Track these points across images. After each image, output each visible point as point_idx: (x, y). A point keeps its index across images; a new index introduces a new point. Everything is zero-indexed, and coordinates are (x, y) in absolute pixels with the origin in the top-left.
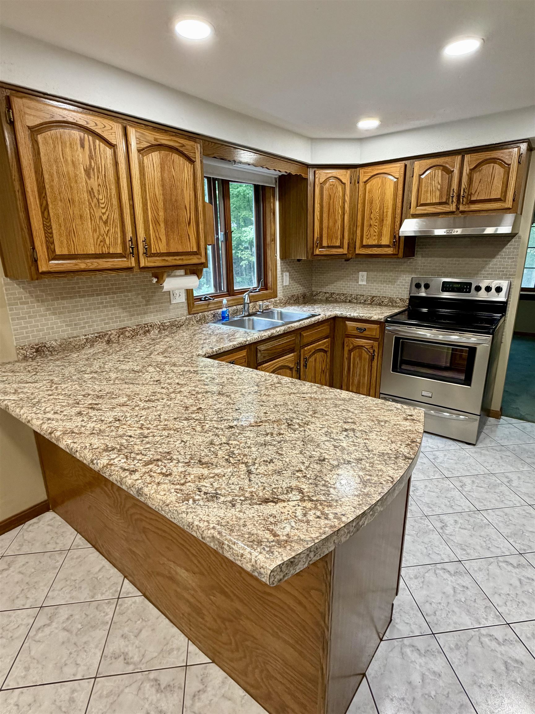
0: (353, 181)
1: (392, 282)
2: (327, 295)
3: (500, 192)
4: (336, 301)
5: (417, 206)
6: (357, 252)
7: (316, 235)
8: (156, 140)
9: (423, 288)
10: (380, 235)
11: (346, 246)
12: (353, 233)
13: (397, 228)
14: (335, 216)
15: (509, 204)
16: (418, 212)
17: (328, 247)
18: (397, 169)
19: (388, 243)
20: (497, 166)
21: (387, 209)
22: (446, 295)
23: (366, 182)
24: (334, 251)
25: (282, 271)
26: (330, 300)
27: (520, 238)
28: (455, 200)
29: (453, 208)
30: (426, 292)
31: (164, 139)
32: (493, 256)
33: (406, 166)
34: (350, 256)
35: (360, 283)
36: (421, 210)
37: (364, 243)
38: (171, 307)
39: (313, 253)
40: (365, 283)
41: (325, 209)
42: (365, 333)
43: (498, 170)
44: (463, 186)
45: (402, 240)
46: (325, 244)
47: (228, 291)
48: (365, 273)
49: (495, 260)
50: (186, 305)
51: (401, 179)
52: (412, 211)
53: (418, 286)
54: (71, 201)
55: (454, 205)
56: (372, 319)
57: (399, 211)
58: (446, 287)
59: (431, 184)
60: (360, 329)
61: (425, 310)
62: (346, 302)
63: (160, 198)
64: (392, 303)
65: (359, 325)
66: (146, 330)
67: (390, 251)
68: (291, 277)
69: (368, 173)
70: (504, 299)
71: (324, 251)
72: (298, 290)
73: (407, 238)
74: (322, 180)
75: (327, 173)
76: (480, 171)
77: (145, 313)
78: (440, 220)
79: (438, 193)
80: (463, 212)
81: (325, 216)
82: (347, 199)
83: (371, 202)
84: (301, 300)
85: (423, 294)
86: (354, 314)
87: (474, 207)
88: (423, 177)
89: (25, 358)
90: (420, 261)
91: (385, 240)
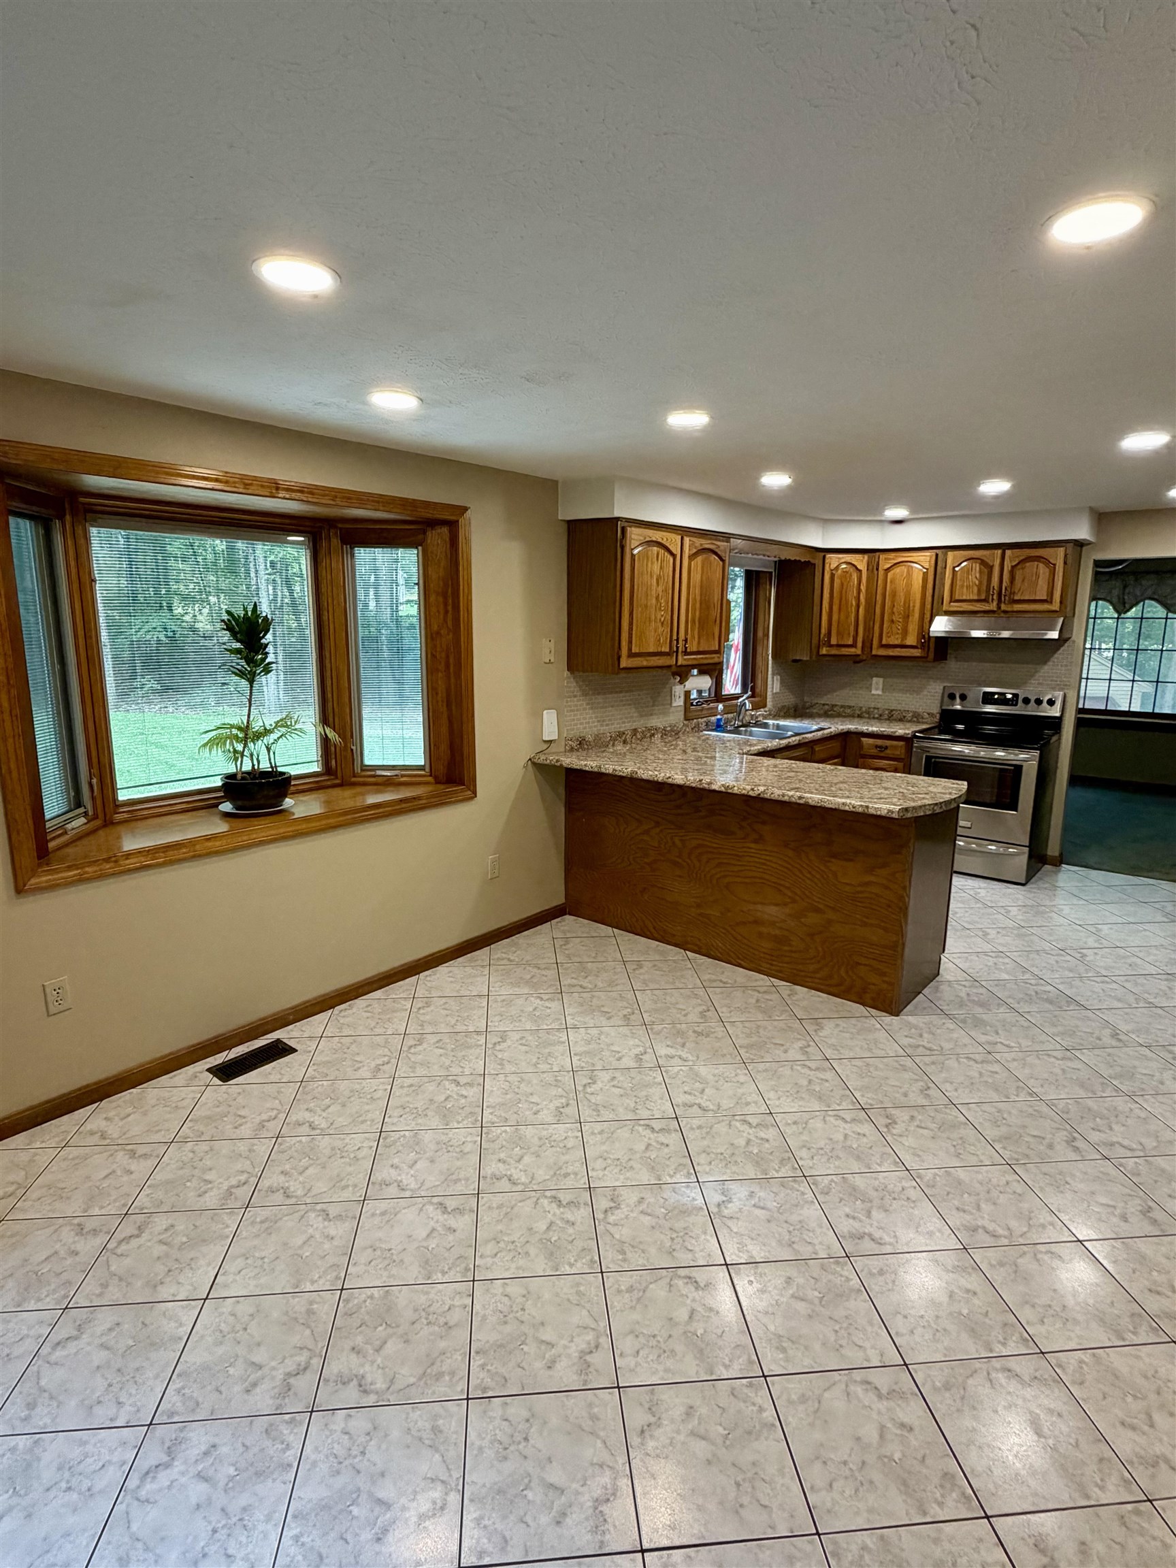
0: (870, 567)
1: (918, 691)
2: (826, 707)
3: (1045, 594)
4: (839, 715)
5: (951, 602)
6: (874, 652)
7: (823, 631)
8: (701, 545)
9: (958, 700)
10: (905, 632)
11: (860, 644)
12: (869, 630)
13: (926, 626)
14: (847, 607)
15: (1056, 606)
16: (952, 609)
17: (839, 646)
18: (926, 559)
19: (914, 644)
20: (1041, 565)
21: (914, 603)
22: (990, 709)
23: (888, 570)
24: (845, 651)
25: (773, 674)
26: (829, 713)
27: (1074, 642)
28: (995, 597)
29: (993, 606)
30: (960, 705)
31: (707, 544)
32: (1045, 662)
33: (937, 555)
34: (864, 658)
35: (873, 692)
36: (955, 607)
37: (884, 642)
38: (672, 709)
39: (818, 652)
40: (880, 692)
41: (836, 601)
42: (888, 751)
43: (1043, 570)
44: (1004, 585)
45: (932, 641)
46: (834, 641)
47: (716, 696)
48: (881, 680)
49: (1046, 667)
50: (683, 709)
51: (932, 570)
52: (945, 608)
53: (952, 697)
54: (646, 606)
55: (995, 603)
56: (897, 734)
57: (928, 606)
58: (988, 699)
59: (968, 578)
60: (880, 747)
61: (961, 727)
62: (853, 717)
63: (698, 598)
64: (917, 717)
65: (879, 742)
66: (651, 732)
67: (917, 653)
68: (782, 682)
69: (890, 559)
70: (1058, 714)
71: (834, 651)
72: (790, 700)
73: (937, 638)
74: (833, 566)
75: (839, 558)
76: (1023, 568)
77: (651, 715)
78: (978, 620)
79: (976, 589)
80: (1005, 612)
81: (835, 608)
82: (863, 588)
83: (894, 594)
84: (792, 711)
85: (959, 707)
86: (874, 729)
87: (1017, 607)
88: (957, 569)
89: (572, 749)
90: (952, 665)
91: (911, 640)
